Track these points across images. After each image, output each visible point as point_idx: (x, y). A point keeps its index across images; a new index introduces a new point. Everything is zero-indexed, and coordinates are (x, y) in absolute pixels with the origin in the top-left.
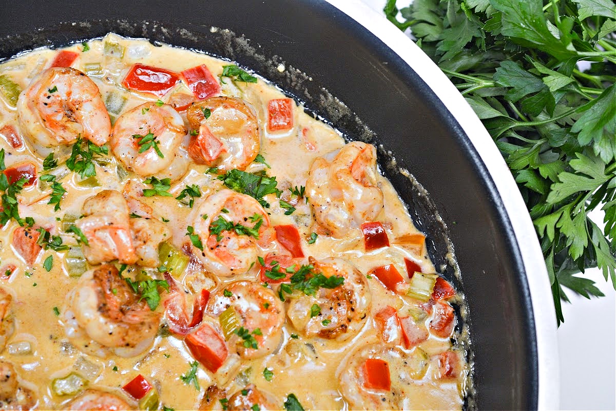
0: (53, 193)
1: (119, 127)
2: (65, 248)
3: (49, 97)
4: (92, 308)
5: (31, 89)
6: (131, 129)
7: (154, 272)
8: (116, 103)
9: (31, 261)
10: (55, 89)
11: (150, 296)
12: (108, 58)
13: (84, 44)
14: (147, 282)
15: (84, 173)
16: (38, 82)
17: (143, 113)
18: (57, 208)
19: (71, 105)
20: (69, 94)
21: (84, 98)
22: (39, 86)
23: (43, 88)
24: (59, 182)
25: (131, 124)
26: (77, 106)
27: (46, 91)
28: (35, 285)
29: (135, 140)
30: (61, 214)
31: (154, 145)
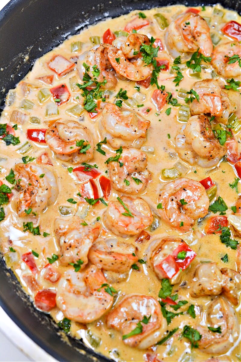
0: (177, 76)
1: (217, 50)
2: (179, 105)
3: (185, 26)
4: (197, 131)
5: (178, 20)
6: (224, 53)
7: (225, 127)
8: (216, 39)
9: (160, 108)
10: (189, 24)
11: (222, 138)
12: (214, 16)
13: (203, 7)
14: (221, 131)
15: (195, 69)
16: (182, 18)
17: (232, 46)
18: (177, 85)
19: (195, 33)
20: (196, 27)
21: (202, 31)
22: (182, 19)
23: (183, 21)
24: (181, 72)
25: (225, 50)
26: (198, 34)
27: (184, 23)
28: (160, 120)
29: (225, 58)
30: (178, 88)
31: (239, 60)
